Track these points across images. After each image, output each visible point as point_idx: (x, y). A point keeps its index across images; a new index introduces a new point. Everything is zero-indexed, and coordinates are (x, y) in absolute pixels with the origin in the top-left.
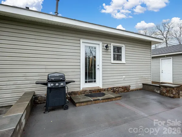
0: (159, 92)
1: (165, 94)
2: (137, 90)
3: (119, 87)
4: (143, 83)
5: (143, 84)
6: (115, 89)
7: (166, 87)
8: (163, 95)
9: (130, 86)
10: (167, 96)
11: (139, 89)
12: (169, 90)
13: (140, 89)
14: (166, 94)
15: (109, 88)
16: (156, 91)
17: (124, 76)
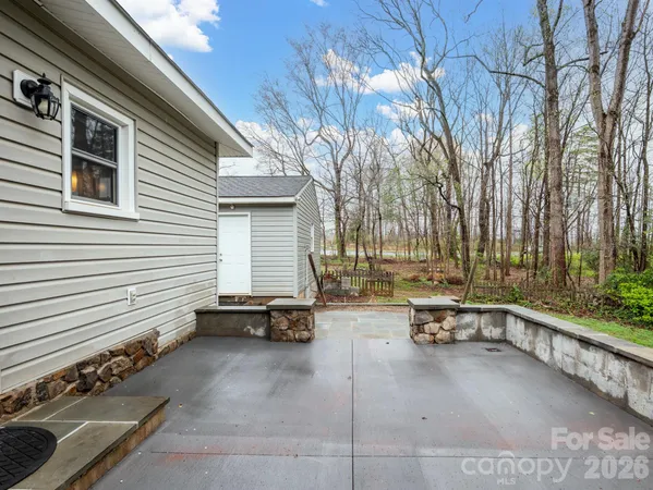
0: (260, 332)
1: (286, 335)
2: (182, 343)
3: (113, 354)
4: (198, 307)
5: (199, 313)
6: (90, 369)
7: (286, 310)
8: (279, 340)
9: (158, 334)
10: (291, 341)
11: (184, 338)
12: (298, 321)
13: (191, 338)
14: (290, 332)
15: (52, 378)
16: (252, 331)
17: (130, 289)
